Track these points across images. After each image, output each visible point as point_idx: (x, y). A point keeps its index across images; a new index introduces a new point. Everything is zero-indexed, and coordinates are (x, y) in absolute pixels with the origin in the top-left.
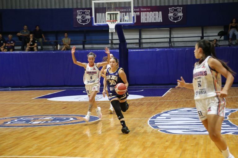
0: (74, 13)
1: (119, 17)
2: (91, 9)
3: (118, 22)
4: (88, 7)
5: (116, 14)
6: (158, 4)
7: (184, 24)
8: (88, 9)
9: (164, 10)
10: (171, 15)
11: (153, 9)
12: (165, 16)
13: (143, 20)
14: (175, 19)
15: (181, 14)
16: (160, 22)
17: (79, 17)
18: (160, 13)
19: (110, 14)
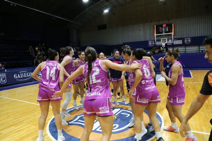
0: (149, 42)
1: (166, 40)
2: (155, 40)
3: (167, 42)
4: (154, 39)
5: (165, 39)
6: (181, 37)
7: (191, 44)
8: (153, 40)
9: (183, 39)
10: (185, 41)
11: (178, 39)
12: (183, 42)
13: (174, 44)
14: (187, 43)
15: (190, 41)
16: (181, 44)
17: (150, 43)
18: (181, 40)
19: (163, 40)
